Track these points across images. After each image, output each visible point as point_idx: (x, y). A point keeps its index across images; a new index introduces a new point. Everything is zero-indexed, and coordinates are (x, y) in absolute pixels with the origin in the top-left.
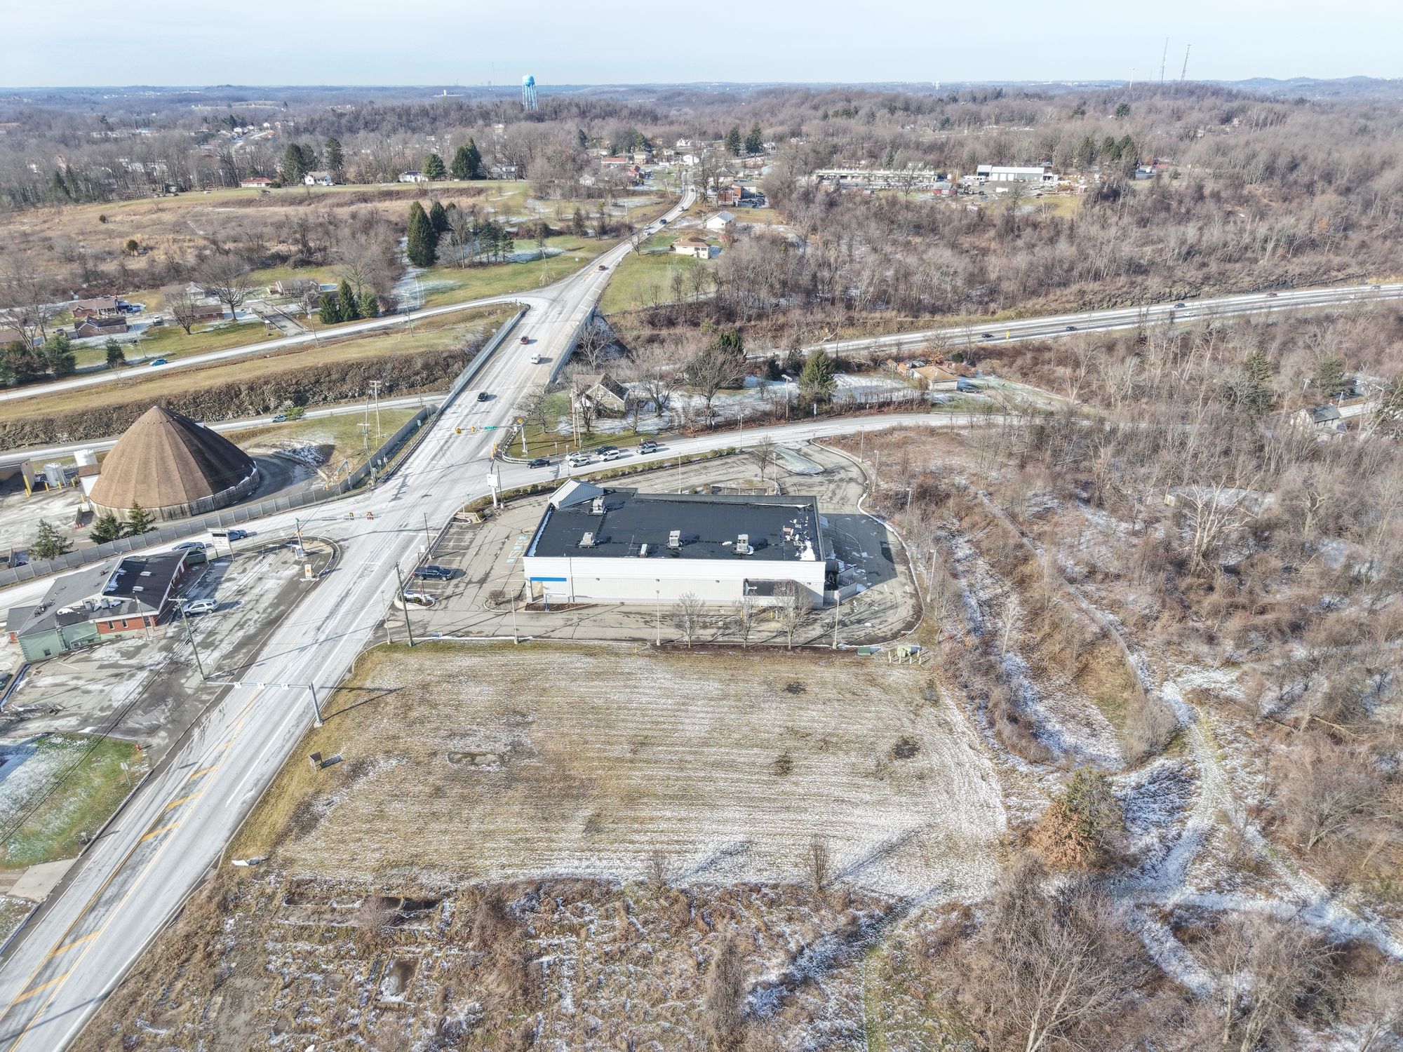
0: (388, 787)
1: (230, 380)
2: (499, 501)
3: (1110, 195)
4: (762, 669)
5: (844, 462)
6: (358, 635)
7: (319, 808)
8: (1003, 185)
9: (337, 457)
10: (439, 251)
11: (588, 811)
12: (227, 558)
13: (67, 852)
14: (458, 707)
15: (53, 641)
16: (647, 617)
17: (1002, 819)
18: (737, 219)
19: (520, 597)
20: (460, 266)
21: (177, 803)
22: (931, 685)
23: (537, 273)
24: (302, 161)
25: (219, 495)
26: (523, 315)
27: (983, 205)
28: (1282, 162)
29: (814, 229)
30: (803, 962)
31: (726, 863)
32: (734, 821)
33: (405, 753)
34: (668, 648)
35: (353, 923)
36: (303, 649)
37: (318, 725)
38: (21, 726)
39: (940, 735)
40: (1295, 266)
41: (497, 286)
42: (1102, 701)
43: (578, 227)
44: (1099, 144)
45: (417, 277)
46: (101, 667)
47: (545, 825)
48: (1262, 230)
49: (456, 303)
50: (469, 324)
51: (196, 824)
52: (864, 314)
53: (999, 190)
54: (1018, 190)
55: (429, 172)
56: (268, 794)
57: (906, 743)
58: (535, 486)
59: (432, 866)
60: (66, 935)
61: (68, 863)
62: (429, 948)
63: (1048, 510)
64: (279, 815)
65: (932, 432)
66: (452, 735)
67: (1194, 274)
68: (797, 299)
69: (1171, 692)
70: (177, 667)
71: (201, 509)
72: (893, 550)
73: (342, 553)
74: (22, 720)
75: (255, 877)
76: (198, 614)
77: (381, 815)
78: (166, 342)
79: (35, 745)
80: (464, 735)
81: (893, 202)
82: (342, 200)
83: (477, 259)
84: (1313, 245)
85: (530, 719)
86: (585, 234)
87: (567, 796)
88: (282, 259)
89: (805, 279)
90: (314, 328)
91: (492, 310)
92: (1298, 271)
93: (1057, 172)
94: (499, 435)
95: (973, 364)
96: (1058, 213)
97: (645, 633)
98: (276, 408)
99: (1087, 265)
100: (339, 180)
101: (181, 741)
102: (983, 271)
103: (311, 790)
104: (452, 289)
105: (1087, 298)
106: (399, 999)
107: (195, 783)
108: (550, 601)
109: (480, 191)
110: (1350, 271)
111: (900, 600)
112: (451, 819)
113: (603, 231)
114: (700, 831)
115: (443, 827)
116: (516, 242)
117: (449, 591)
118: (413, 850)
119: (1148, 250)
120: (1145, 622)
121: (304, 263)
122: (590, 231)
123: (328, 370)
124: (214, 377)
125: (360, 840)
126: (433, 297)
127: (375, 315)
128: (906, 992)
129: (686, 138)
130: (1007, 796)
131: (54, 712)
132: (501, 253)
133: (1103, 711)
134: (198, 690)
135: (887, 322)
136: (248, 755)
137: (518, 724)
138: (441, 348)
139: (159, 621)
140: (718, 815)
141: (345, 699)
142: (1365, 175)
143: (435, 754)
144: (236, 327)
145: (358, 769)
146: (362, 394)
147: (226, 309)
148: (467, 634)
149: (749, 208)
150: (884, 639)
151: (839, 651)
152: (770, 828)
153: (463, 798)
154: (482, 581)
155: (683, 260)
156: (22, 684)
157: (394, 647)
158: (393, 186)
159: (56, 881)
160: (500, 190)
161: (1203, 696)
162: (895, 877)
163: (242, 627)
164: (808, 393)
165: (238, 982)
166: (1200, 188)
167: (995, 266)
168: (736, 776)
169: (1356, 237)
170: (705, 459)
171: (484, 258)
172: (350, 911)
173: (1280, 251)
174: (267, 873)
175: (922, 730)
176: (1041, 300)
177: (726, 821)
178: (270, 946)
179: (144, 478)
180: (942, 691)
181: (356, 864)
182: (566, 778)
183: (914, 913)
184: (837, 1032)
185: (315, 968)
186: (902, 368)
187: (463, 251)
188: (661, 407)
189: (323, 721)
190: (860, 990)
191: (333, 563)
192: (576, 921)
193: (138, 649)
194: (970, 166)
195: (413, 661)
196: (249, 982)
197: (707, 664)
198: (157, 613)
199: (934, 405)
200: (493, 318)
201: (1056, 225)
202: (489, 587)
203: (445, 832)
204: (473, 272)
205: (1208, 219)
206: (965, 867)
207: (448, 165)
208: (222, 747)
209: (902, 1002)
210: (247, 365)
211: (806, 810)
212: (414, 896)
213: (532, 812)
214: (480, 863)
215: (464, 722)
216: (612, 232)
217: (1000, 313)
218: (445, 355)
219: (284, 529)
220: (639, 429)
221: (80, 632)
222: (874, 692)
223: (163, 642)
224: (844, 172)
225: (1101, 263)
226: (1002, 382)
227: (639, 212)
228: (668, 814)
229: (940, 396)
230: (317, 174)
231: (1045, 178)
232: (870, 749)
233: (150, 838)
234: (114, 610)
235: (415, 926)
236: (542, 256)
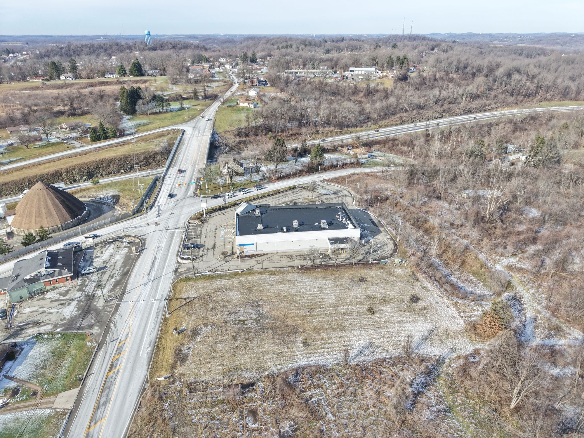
0: (211, 339)
1: (57, 169)
2: (206, 214)
3: (404, 78)
4: (346, 275)
5: (340, 189)
6: (168, 276)
7: (185, 351)
8: (361, 75)
9: (122, 200)
10: (137, 108)
11: (301, 338)
12: (92, 247)
13: (73, 385)
14: (228, 301)
15: (24, 292)
16: (291, 257)
17: (462, 322)
18: (260, 91)
19: (233, 253)
20: (147, 114)
21: (117, 357)
22: (413, 274)
23: (183, 116)
24: (58, 70)
25: (74, 220)
26: (183, 134)
27: (355, 83)
28: (461, 65)
29: (292, 96)
30: (415, 386)
31: (366, 352)
32: (362, 335)
33: (213, 324)
34: (304, 269)
35: (222, 397)
36: (145, 284)
37: (167, 316)
38: (23, 332)
39: (425, 292)
40: (475, 104)
41: (167, 122)
42: (474, 273)
43: (195, 96)
44: (394, 58)
45: (129, 119)
46: (52, 301)
47: (286, 346)
48: (461, 92)
49: (151, 130)
50: (160, 139)
51: (130, 365)
52: (322, 129)
53: (360, 77)
54: (368, 77)
55: (119, 73)
56: (158, 348)
57: (414, 297)
58: (219, 206)
59: (245, 369)
60: (91, 422)
61: (77, 390)
62: (259, 403)
63: (425, 202)
64: (168, 356)
65: (368, 174)
66: (230, 314)
67: (439, 109)
68: (295, 124)
69: (498, 267)
70: (90, 298)
71: (67, 227)
72: (376, 222)
73: (145, 241)
74: (23, 329)
75: (169, 384)
76: (89, 273)
77: (214, 351)
78: (18, 153)
79: (35, 340)
80: (236, 313)
81: (321, 83)
82: (82, 86)
83: (154, 110)
84: (479, 96)
85: (261, 303)
86: (198, 99)
87: (289, 333)
88: (61, 113)
89: (298, 116)
90: (88, 144)
91: (168, 133)
92: (475, 106)
93: (380, 70)
94: (193, 187)
95: (370, 147)
96: (386, 86)
97: (291, 263)
98: (79, 180)
99: (401, 106)
100: (77, 77)
101: (107, 331)
102: (363, 110)
103: (178, 344)
104: (147, 124)
105: (403, 119)
106: (256, 425)
107: (122, 347)
108: (248, 254)
109: (146, 81)
110: (492, 106)
111: (387, 241)
112: (245, 349)
113: (206, 97)
114: (350, 340)
115: (243, 352)
116: (172, 103)
117: (201, 253)
118: (235, 364)
119: (422, 100)
120: (480, 241)
121: (73, 115)
122: (200, 97)
123: (101, 162)
124: (48, 167)
125: (209, 362)
126: (140, 128)
127: (115, 137)
128: (458, 391)
129: (222, 57)
130: (459, 313)
131: (38, 324)
132: (165, 108)
133: (475, 277)
134: (104, 307)
135: (331, 132)
136: (141, 332)
137: (256, 306)
138: (150, 150)
139: (72, 278)
140: (354, 333)
141: (175, 304)
142: (491, 71)
143: (226, 322)
144: (50, 145)
145: (195, 333)
146: (118, 172)
147: (44, 137)
148: (217, 271)
149: (262, 86)
150: (387, 257)
151: (372, 264)
152: (376, 336)
153: (247, 339)
154: (214, 248)
155: (243, 108)
156: (15, 313)
157: (187, 279)
158: (102, 79)
159: (74, 398)
160: (155, 80)
161: (510, 268)
162: (433, 349)
163: (112, 277)
164: (315, 161)
165: (182, 430)
166: (435, 76)
167: (368, 107)
168: (355, 317)
169: (493, 93)
170: (284, 191)
171: (157, 110)
172: (219, 392)
173: (468, 99)
174: (174, 382)
175: (417, 291)
176: (387, 121)
177: (358, 335)
178: (190, 412)
179: (39, 215)
180: (418, 275)
181: (212, 372)
182: (287, 326)
183: (447, 361)
184: (439, 411)
185: (214, 418)
186: (345, 150)
187: (147, 107)
188: (258, 170)
189: (169, 314)
190: (441, 393)
191: (142, 246)
192: (319, 383)
193: (67, 292)
194: (346, 68)
195: (199, 284)
196: (187, 429)
197: (323, 274)
198: (72, 274)
199: (362, 164)
200: (169, 136)
201: (385, 90)
202: (219, 251)
203: (245, 354)
204: (153, 116)
205: (442, 88)
206: (457, 341)
207: (127, 69)
208: (127, 330)
209: (458, 396)
210: (62, 161)
211: (388, 327)
212: (244, 382)
213: (278, 341)
214: (265, 365)
215: (233, 308)
216: (214, 97)
217: (373, 127)
218: (153, 153)
219: (113, 233)
220: (252, 180)
221: (36, 287)
222: (393, 278)
223: (78, 287)
224: (296, 71)
225: (406, 106)
226: (383, 154)
227: (219, 89)
228: (334, 335)
229: (363, 160)
230: (66, 75)
231: (376, 72)
232: (401, 301)
233: (111, 374)
234: (52, 275)
235: (250, 395)
236: (182, 109)
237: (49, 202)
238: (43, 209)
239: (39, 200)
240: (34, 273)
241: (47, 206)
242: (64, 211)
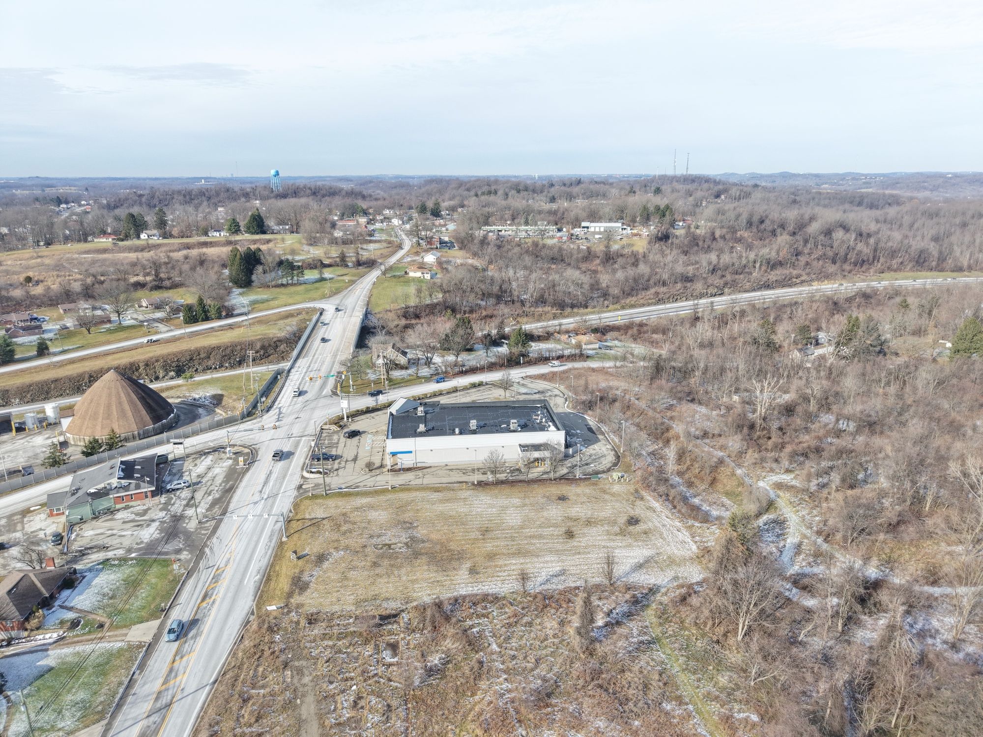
0: (343, 565)
1: (132, 360)
2: (348, 417)
3: (664, 238)
4: (539, 492)
5: (549, 388)
6: (288, 494)
7: (306, 578)
8: (600, 233)
9: (225, 401)
10: (254, 277)
11: (468, 565)
12: (182, 459)
13: (153, 616)
14: (369, 522)
15: (86, 511)
16: (464, 471)
17: (694, 547)
18: (442, 256)
19: (382, 466)
20: (268, 287)
21: (212, 586)
22: (637, 491)
23: (322, 290)
24: (137, 225)
25: (157, 425)
26: (321, 314)
27: (588, 245)
28: (755, 219)
29: (490, 262)
30: (614, 615)
31: (555, 580)
32: (552, 562)
33: (347, 548)
34: (481, 484)
35: (352, 629)
36: (256, 503)
37: (284, 539)
38: (84, 557)
39: (649, 514)
40: (774, 275)
41: (298, 298)
42: (727, 494)
43: (342, 261)
44: (652, 209)
45: (240, 294)
46: (124, 522)
47: (445, 573)
48: (752, 256)
49: (273, 309)
50: (286, 321)
51: (230, 595)
52: (533, 309)
53: (597, 236)
54: (608, 236)
55: (230, 230)
56: (269, 576)
57: (632, 518)
58: (368, 408)
59: (387, 599)
60: (175, 656)
61: (157, 622)
62: (402, 635)
63: (672, 405)
64: (283, 584)
65: (593, 370)
66: (371, 537)
67: (718, 282)
68: (492, 301)
69: (761, 484)
70: (177, 519)
71: (145, 435)
72: (594, 428)
73: (257, 452)
74: (84, 555)
75: (283, 614)
76: (178, 489)
77: (346, 578)
78: (74, 339)
79: (101, 566)
80: (379, 536)
81: (535, 244)
82: (172, 248)
83: (280, 282)
84: (781, 264)
85: (415, 525)
86: (347, 266)
87: (451, 559)
88: (139, 285)
89: (495, 289)
90: (179, 327)
91: (299, 312)
92: (775, 279)
93: (629, 226)
94: (331, 382)
95: (604, 334)
96: (635, 249)
97: (465, 478)
98: (164, 377)
99: (658, 277)
100: (165, 236)
101: (200, 555)
102: (597, 283)
103: (297, 571)
104: (267, 301)
105: (660, 297)
106: (396, 659)
107: (220, 575)
108: (403, 467)
109: (269, 241)
110: (803, 278)
111: (606, 452)
112: (389, 576)
113: (359, 264)
114: (535, 567)
115: (386, 580)
116: (306, 272)
117: (336, 466)
118: (373, 593)
119: (690, 268)
120: (741, 454)
121: (158, 288)
122: (350, 264)
123: (198, 351)
124: (119, 359)
125: (338, 591)
126: (256, 306)
127: (220, 318)
128: (671, 622)
129: (389, 208)
130: (693, 537)
131: (105, 548)
132: (295, 278)
133: (729, 499)
134: (196, 529)
135: (547, 313)
136: (246, 558)
137: (409, 528)
138: (271, 336)
139: (154, 494)
140: (541, 559)
141: (295, 525)
142: (801, 226)
143: (365, 546)
144: (121, 328)
145: (321, 558)
146: (221, 366)
147: (114, 317)
148: (358, 487)
149: (446, 249)
150: (603, 472)
151: (580, 479)
152: (573, 563)
153: (392, 566)
154: (355, 459)
155: (414, 279)
156: (73, 536)
157: (314, 497)
158: (203, 239)
159: (154, 631)
160: (283, 240)
161: (779, 486)
162: (647, 577)
163: (209, 494)
164: (516, 350)
165: (296, 664)
166: (713, 234)
167: (605, 279)
168: (545, 541)
169: (803, 259)
170: (465, 388)
171: (284, 281)
172: (349, 624)
173: (764, 268)
174: (289, 612)
175: (638, 511)
176: (634, 299)
177: (547, 562)
178: (308, 645)
179: (108, 416)
180: (644, 493)
181: (341, 602)
182: (449, 551)
183: (663, 590)
184: (642, 642)
185: (340, 651)
186: (564, 337)
187: (269, 277)
188: (428, 362)
189: (288, 537)
190: (647, 623)
191: (253, 457)
192: (484, 611)
193: (145, 512)
194: (576, 223)
195: (331, 503)
196: (303, 663)
197: (508, 490)
198: (154, 489)
199: (588, 357)
200: (300, 317)
201: (634, 255)
202: (361, 463)
203: (388, 583)
204: (278, 290)
205: (721, 251)
206: (682, 569)
207: (242, 224)
208: (228, 556)
209: (670, 626)
210: (139, 350)
211: (589, 553)
212: (384, 613)
213: (435, 568)
214: (415, 595)
215: (377, 531)
216: (371, 264)
217: (611, 307)
218: (275, 339)
219: (212, 441)
220: (419, 375)
221: (104, 504)
222: (607, 497)
223: (161, 506)
224: (500, 228)
225: (665, 276)
226: (623, 344)
227: (378, 253)
228: (514, 562)
229: (590, 352)
230: (149, 232)
231: (622, 229)
232: (615, 523)
233: (204, 604)
234: (126, 488)
235: (390, 627)
236: (322, 280)
237: (124, 398)
238: (114, 407)
239: (110, 395)
240: (101, 486)
241: (120, 403)
242: (144, 412)
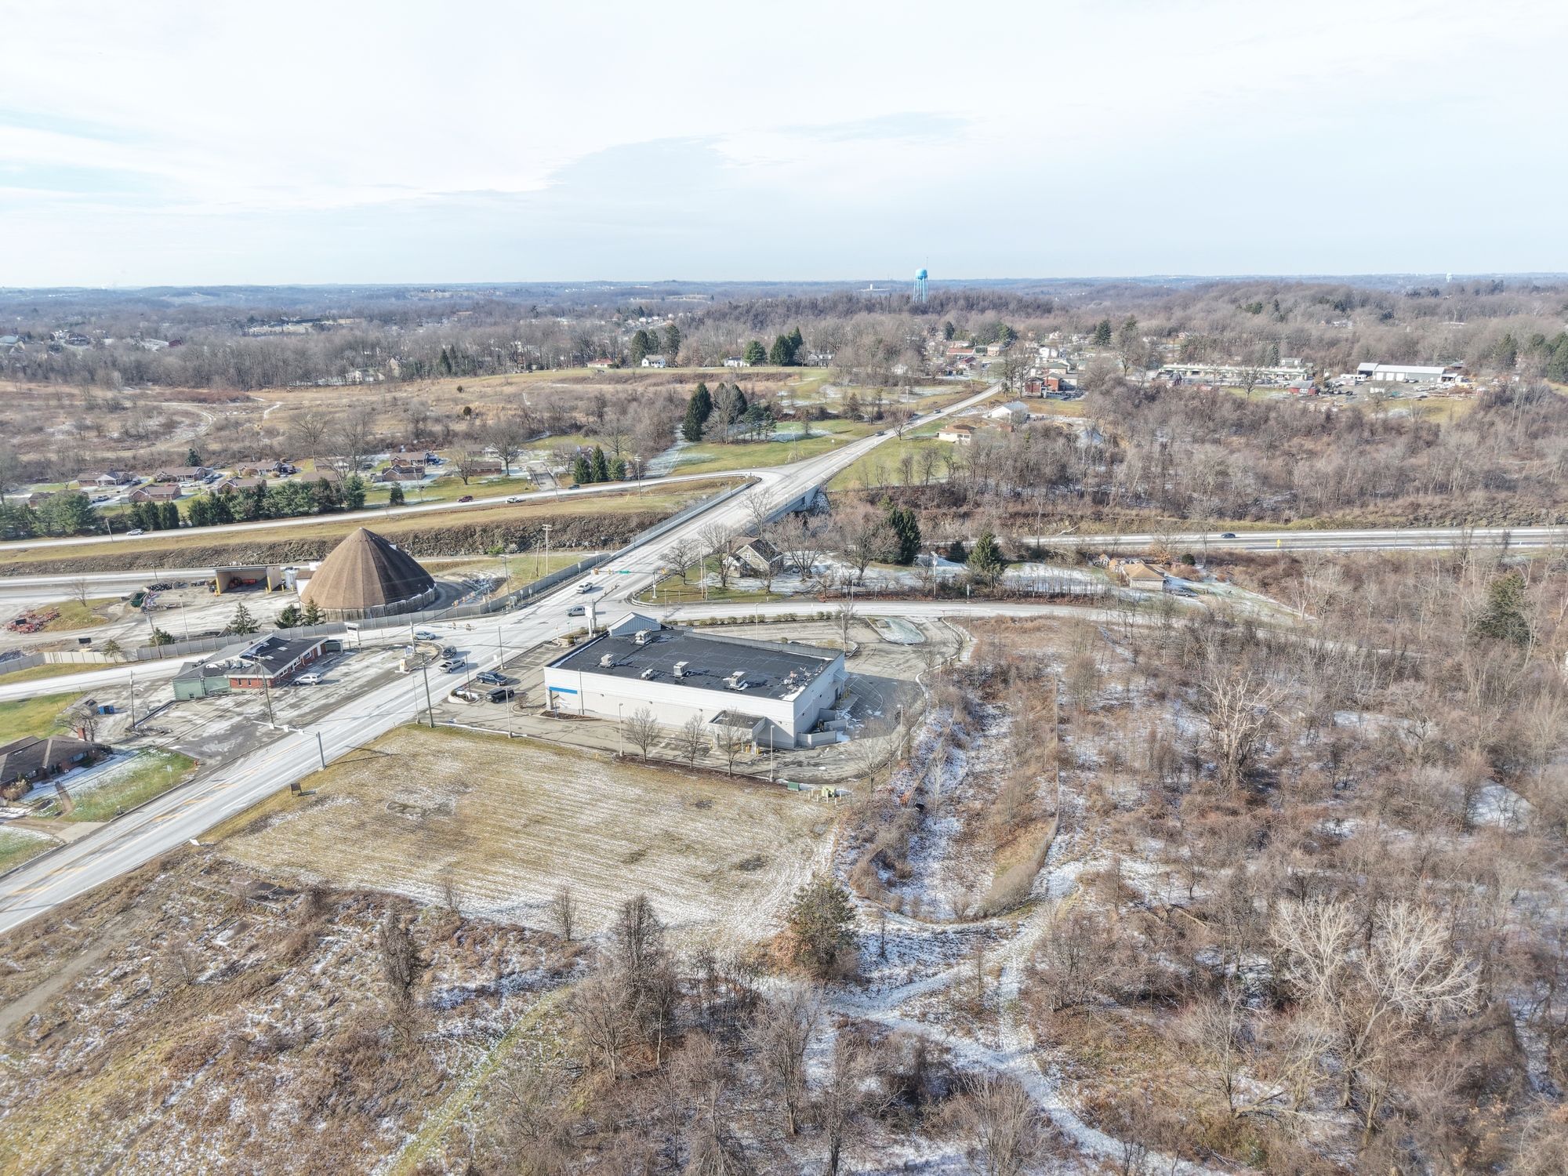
0: (330, 816)
4: (685, 788)
5: (952, 638)
6: (403, 716)
7: (273, 820)
8: (1383, 385)
9: (503, 588)
10: (706, 427)
11: (454, 859)
12: (357, 649)
13: (105, 818)
14: (427, 772)
15: (196, 688)
20: (724, 442)
21: (191, 802)
22: (828, 822)
23: (788, 452)
24: (645, 347)
25: (389, 605)
26: (748, 487)
27: (1346, 406)
30: (505, 981)
31: (520, 911)
33: (361, 796)
34: (627, 759)
35: (234, 893)
36: (356, 719)
37: (322, 769)
38: (140, 738)
39: (794, 860)
41: (745, 460)
43: (853, 412)
44: (1524, 341)
45: (680, 450)
46: (216, 710)
47: (415, 860)
49: (699, 472)
50: (696, 492)
51: (193, 816)
52: (1117, 510)
53: (1372, 390)
55: (749, 358)
56: (253, 807)
57: (758, 860)
59: (315, 870)
61: (100, 825)
62: (268, 919)
64: (246, 820)
66: (404, 791)
70: (264, 718)
74: (144, 735)
75: (198, 853)
76: (305, 684)
77: (310, 833)
78: (442, 490)
79: (139, 752)
80: (413, 792)
83: (741, 437)
85: (470, 790)
87: (448, 845)
90: (565, 487)
91: (723, 482)
93: (1464, 373)
94: (645, 582)
95: (1208, 569)
96: (1434, 418)
97: (619, 745)
100: (671, 364)
101: (227, 764)
103: (279, 809)
104: (704, 462)
106: (224, 944)
107: (214, 792)
109: (785, 376)
111: (873, 753)
112: (354, 844)
113: (880, 415)
114: (524, 887)
115: (345, 848)
116: (780, 424)
118: (311, 858)
121: (591, 432)
122: (864, 416)
123: (553, 521)
125: (283, 845)
126: (684, 467)
127: (620, 479)
129: (1061, 331)
131: (165, 733)
132: (764, 432)
134: (264, 734)
135: (1142, 521)
136: (261, 781)
137: (458, 792)
138: (659, 510)
139: (275, 684)
141: (355, 755)
143: (382, 800)
145: (321, 801)
148: (481, 726)
149: (1058, 399)
150: (824, 782)
151: (773, 784)
153: (375, 832)
155: (937, 446)
156: (161, 713)
157: (420, 726)
159: (86, 833)
160: (803, 376)
163: (327, 698)
165: (137, 911)
168: (589, 857)
171: (748, 436)
172: (239, 886)
174: (208, 852)
175: (783, 852)
178: (174, 895)
180: (835, 828)
181: (267, 859)
182: (459, 834)
184: (484, 1029)
185: (189, 914)
186: (1113, 564)
189: (327, 767)
190: (530, 1008)
192: (372, 920)
193: (248, 702)
195: (424, 737)
196: (144, 913)
198: (272, 676)
199: (1116, 602)
201: (1420, 431)
203: (343, 851)
208: (249, 773)
209: (552, 1023)
212: (286, 886)
213: (414, 851)
214: (349, 875)
215: (420, 784)
219: (415, 634)
221: (218, 684)
222: (770, 819)
223: (268, 700)
224: (1199, 368)
226: (1230, 589)
227: (932, 401)
228: (511, 872)
230: (654, 357)
231: (1444, 379)
232: (721, 859)
233: (160, 819)
234: (246, 670)
235: (271, 904)
236: (808, 436)
238: (345, 576)
239: (346, 558)
240: (222, 662)
242: (378, 586)
